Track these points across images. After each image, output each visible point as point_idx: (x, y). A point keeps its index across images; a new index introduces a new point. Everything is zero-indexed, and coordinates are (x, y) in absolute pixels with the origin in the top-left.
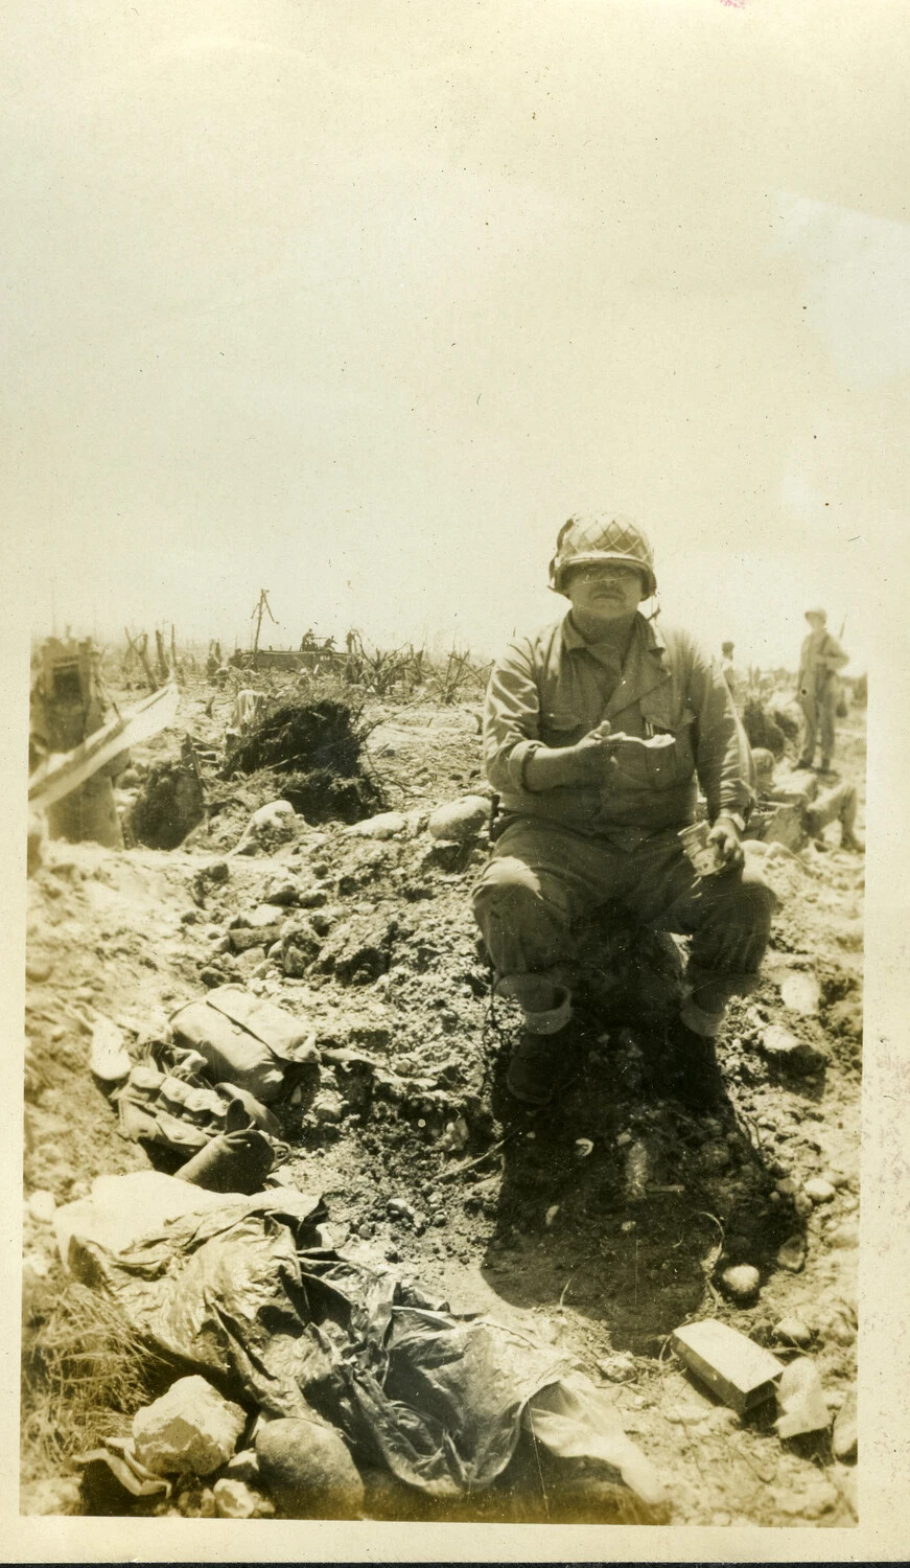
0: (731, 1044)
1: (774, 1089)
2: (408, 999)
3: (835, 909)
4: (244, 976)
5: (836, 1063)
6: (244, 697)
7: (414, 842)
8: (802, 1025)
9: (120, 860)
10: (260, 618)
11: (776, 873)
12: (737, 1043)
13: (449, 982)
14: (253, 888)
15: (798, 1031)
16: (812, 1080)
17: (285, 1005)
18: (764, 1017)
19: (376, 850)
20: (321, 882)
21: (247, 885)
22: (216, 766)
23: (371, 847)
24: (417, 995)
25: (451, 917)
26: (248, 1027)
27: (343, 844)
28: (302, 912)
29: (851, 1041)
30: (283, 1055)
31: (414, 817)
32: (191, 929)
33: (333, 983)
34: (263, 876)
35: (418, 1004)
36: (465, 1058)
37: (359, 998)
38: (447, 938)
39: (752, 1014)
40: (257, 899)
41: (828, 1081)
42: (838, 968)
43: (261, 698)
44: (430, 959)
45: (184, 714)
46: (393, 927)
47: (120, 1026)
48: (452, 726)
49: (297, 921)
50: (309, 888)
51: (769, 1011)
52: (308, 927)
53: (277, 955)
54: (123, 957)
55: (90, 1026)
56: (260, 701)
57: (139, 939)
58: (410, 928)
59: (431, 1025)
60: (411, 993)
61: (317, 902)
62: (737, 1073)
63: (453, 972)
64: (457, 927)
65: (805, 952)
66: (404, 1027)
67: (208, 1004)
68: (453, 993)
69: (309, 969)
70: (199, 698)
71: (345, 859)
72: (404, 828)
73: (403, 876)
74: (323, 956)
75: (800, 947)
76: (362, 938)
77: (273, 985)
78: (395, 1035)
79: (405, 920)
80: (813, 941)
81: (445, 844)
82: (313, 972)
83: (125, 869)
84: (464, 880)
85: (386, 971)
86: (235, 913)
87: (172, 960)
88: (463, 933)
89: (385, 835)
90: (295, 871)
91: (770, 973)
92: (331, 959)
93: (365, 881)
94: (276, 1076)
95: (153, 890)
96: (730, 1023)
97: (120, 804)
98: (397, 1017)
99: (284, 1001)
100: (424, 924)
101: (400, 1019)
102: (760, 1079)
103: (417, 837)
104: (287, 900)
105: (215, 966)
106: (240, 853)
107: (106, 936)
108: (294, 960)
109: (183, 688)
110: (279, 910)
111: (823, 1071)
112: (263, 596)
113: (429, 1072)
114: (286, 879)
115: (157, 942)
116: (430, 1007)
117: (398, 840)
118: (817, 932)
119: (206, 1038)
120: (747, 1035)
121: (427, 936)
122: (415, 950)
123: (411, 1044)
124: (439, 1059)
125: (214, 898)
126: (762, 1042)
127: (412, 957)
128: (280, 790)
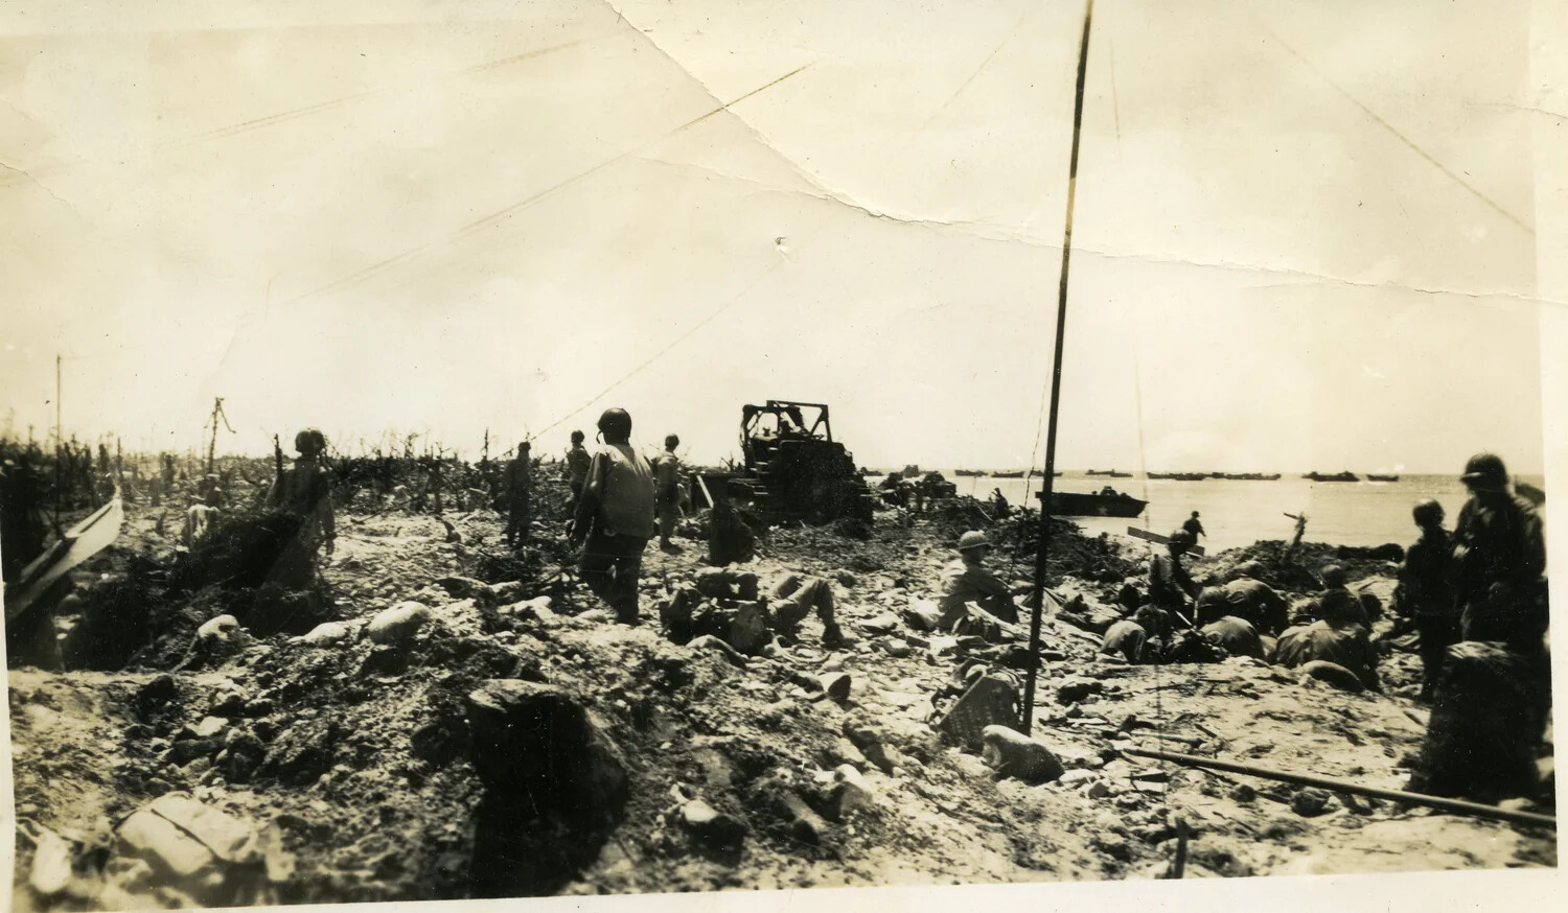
0: (655, 819)
1: (695, 860)
2: (348, 794)
3: (757, 694)
4: (190, 785)
5: (753, 832)
6: (195, 512)
7: (356, 648)
8: (721, 799)
9: (61, 681)
10: (215, 428)
11: (702, 662)
12: (660, 818)
13: (387, 775)
14: (198, 702)
15: (717, 805)
16: (731, 849)
17: (229, 809)
18: (686, 793)
19: (320, 656)
20: (265, 692)
21: (192, 698)
22: (162, 585)
23: (314, 654)
24: (358, 790)
25: (389, 715)
26: (192, 831)
27: (288, 654)
28: (247, 721)
29: (767, 811)
30: (224, 854)
31: (356, 625)
32: (136, 744)
33: (277, 786)
34: (208, 688)
35: (358, 799)
36: (402, 846)
37: (302, 798)
38: (385, 735)
39: (675, 792)
40: (203, 711)
41: (745, 849)
42: (756, 746)
43: (214, 513)
44: (369, 756)
45: (132, 532)
46: (333, 728)
47: (65, 838)
48: (421, 534)
49: (243, 729)
50: (255, 697)
51: (692, 788)
52: (251, 733)
53: (222, 762)
54: (68, 774)
55: (34, 839)
56: (211, 516)
57: (83, 755)
58: (349, 728)
59: (369, 817)
60: (351, 789)
61: (264, 710)
62: (662, 846)
63: (390, 767)
64: (394, 724)
65: (727, 734)
66: (343, 822)
67: (153, 811)
68: (390, 786)
69: (255, 773)
70: (148, 514)
71: (290, 668)
72: (347, 635)
73: (344, 680)
74: (268, 759)
75: (723, 729)
76: (303, 740)
77: (219, 792)
78: (335, 830)
79: (345, 722)
80: (734, 723)
81: (384, 647)
82: (256, 777)
83: (66, 689)
84: (401, 681)
85: (328, 770)
86: (180, 727)
87: (116, 773)
88: (400, 730)
89: (328, 642)
90: (240, 681)
91: (693, 753)
92: (275, 761)
93: (309, 688)
94: (216, 878)
95: (97, 710)
96: (655, 800)
97: (62, 631)
98: (339, 812)
99: (229, 805)
100: (363, 723)
101: (341, 814)
102: (682, 851)
103: (358, 643)
104: (233, 710)
105: (161, 776)
106: (184, 668)
107: (48, 755)
108: (239, 764)
109: (131, 505)
110: (224, 721)
111: (741, 841)
112: (218, 404)
113: (368, 862)
114: (231, 690)
115: (100, 757)
116: (369, 801)
117: (340, 647)
118: (738, 715)
119: (149, 845)
120: (669, 810)
121: (365, 733)
122: (354, 749)
123: (350, 837)
124: (378, 850)
125: (160, 713)
126: (683, 815)
127: (352, 754)
128: (228, 605)
